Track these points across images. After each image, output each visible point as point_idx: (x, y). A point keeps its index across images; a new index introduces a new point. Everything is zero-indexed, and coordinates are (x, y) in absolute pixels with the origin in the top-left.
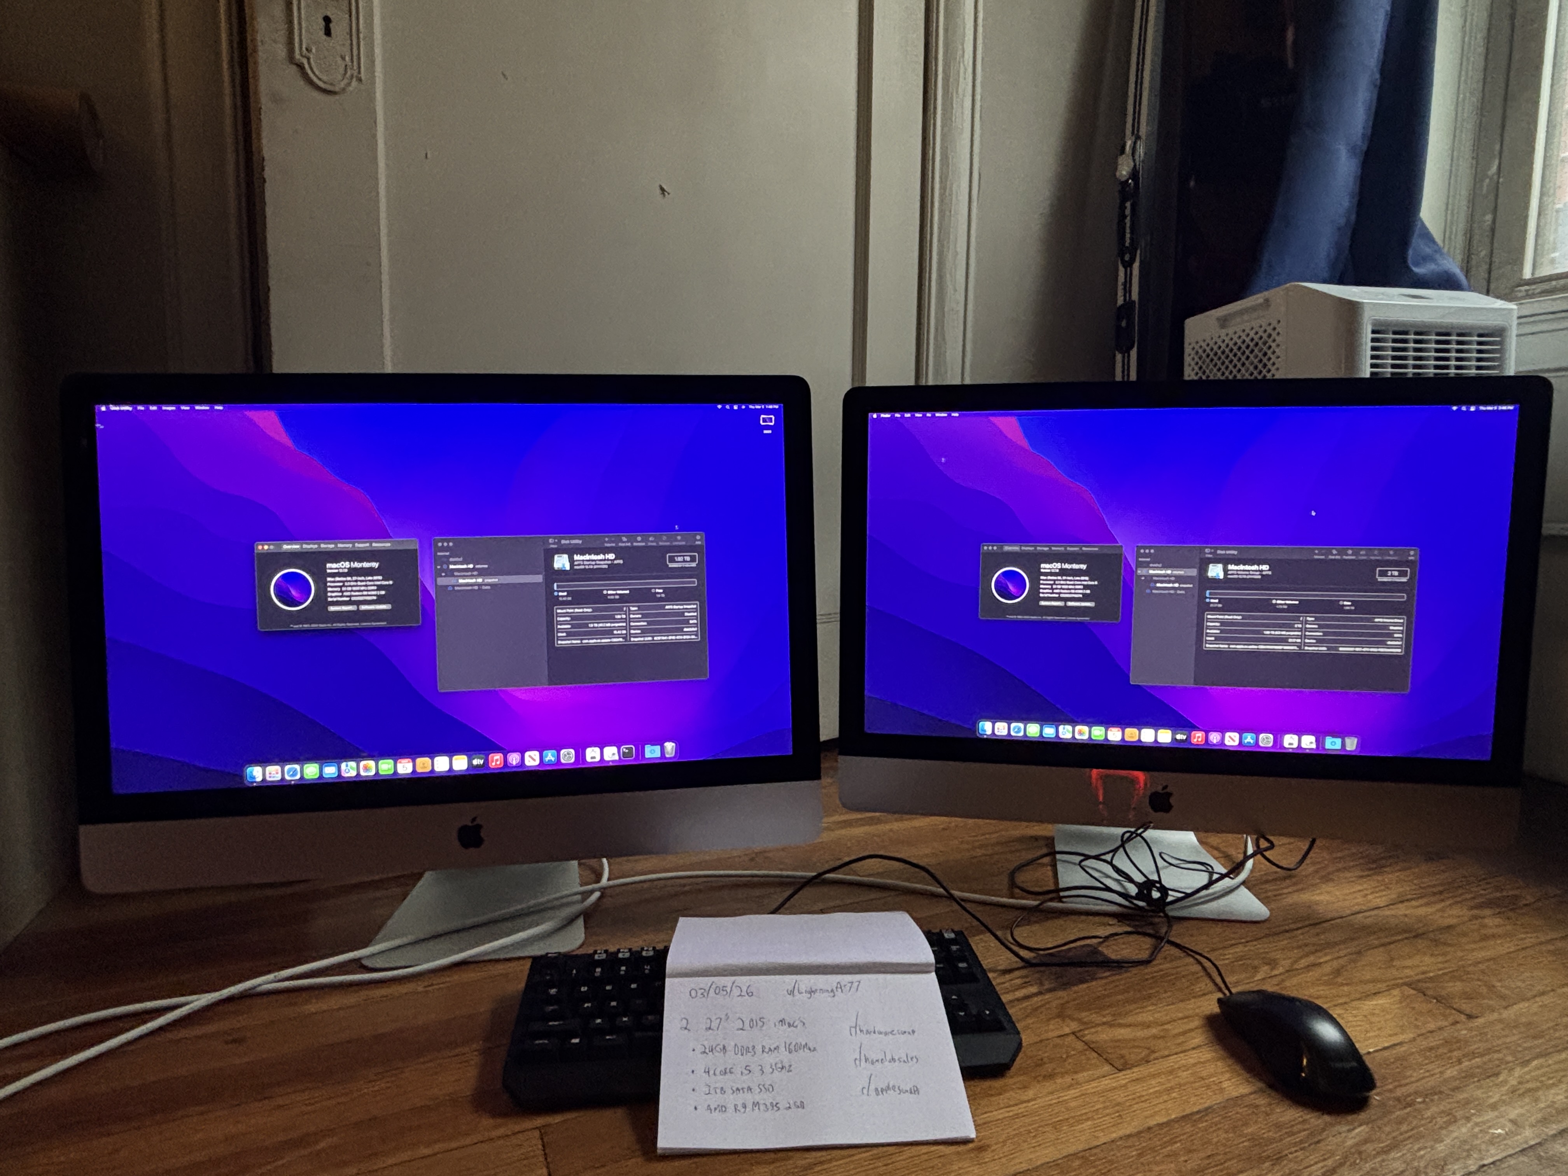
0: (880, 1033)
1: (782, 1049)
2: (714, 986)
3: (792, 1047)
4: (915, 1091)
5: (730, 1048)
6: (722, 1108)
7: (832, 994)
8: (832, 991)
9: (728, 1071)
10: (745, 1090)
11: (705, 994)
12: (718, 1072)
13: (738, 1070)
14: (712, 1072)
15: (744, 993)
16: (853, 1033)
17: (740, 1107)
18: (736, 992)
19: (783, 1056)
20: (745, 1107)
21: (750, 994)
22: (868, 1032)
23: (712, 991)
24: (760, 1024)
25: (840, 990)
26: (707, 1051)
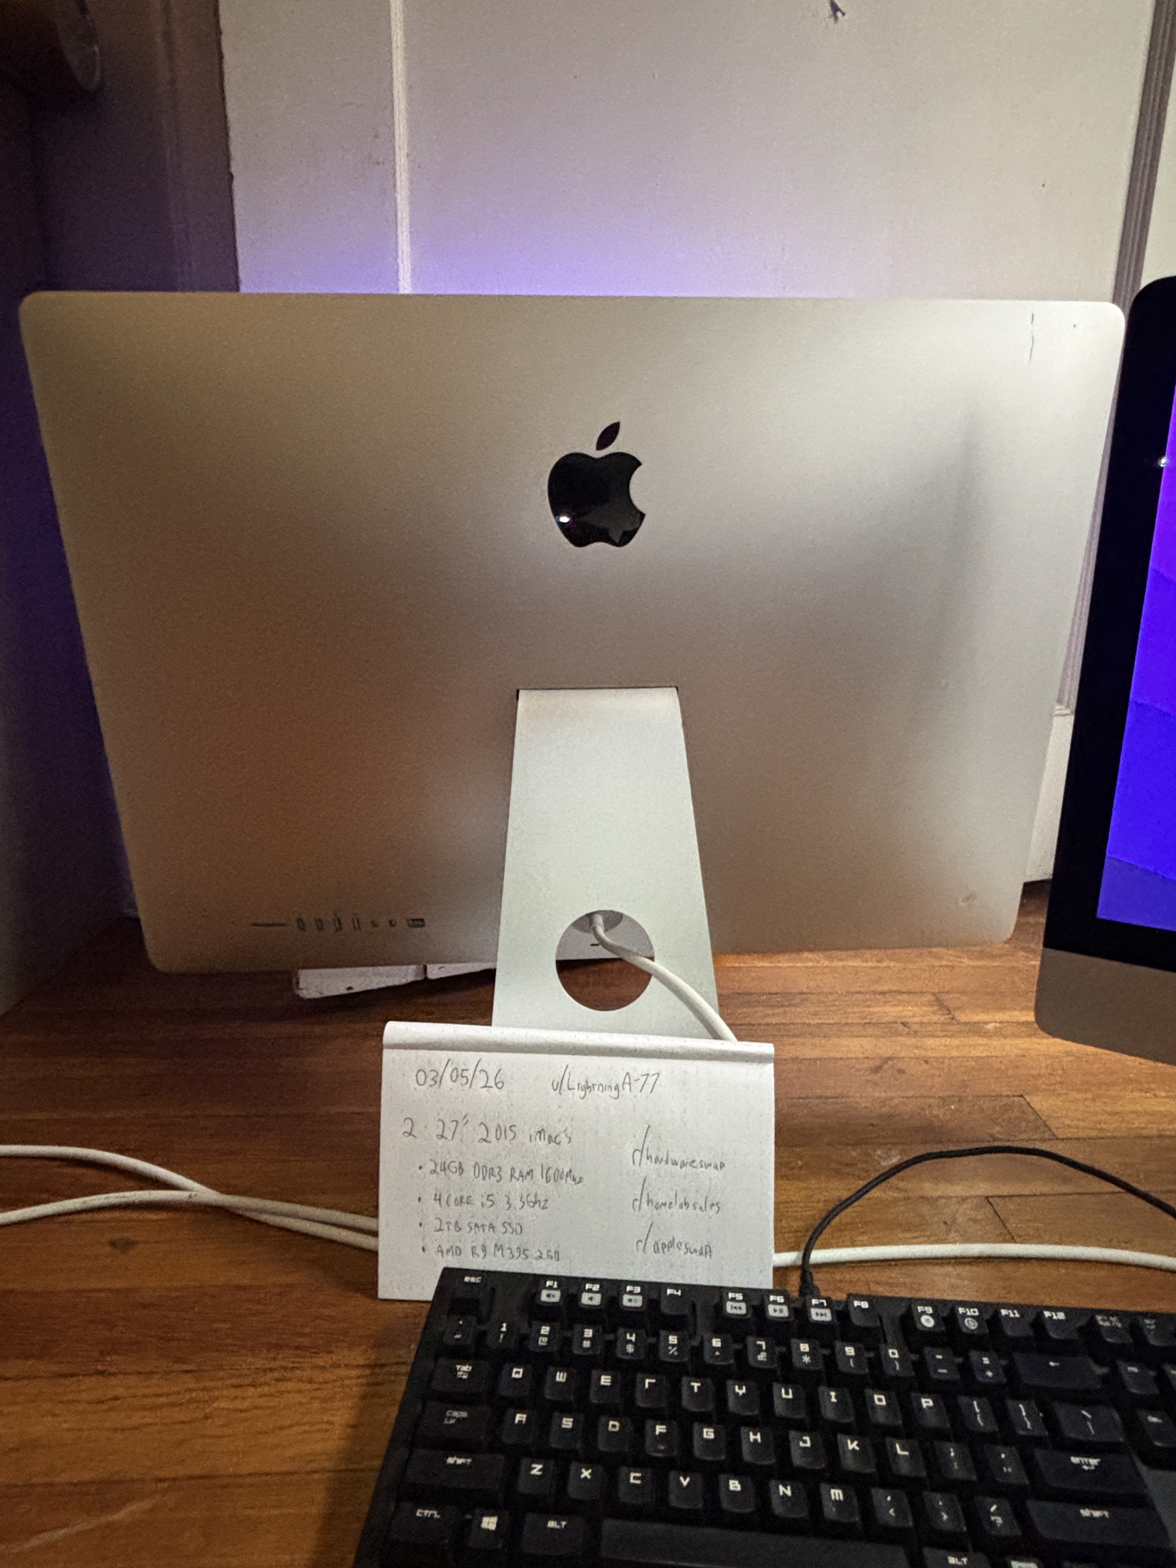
0: (675, 1163)
1: (537, 1173)
2: (450, 1069)
3: (551, 1173)
4: (706, 1251)
5: (469, 1168)
7: (614, 1093)
8: (617, 1088)
9: (465, 1200)
10: (487, 1228)
11: (438, 1079)
12: (452, 1201)
13: (477, 1201)
14: (444, 1200)
15: (491, 1083)
16: (637, 1160)
17: (479, 1250)
18: (481, 1080)
19: (539, 1186)
20: (484, 1250)
21: (499, 1084)
22: (658, 1161)
23: (447, 1074)
24: (510, 1135)
25: (627, 1087)
26: (438, 1170)
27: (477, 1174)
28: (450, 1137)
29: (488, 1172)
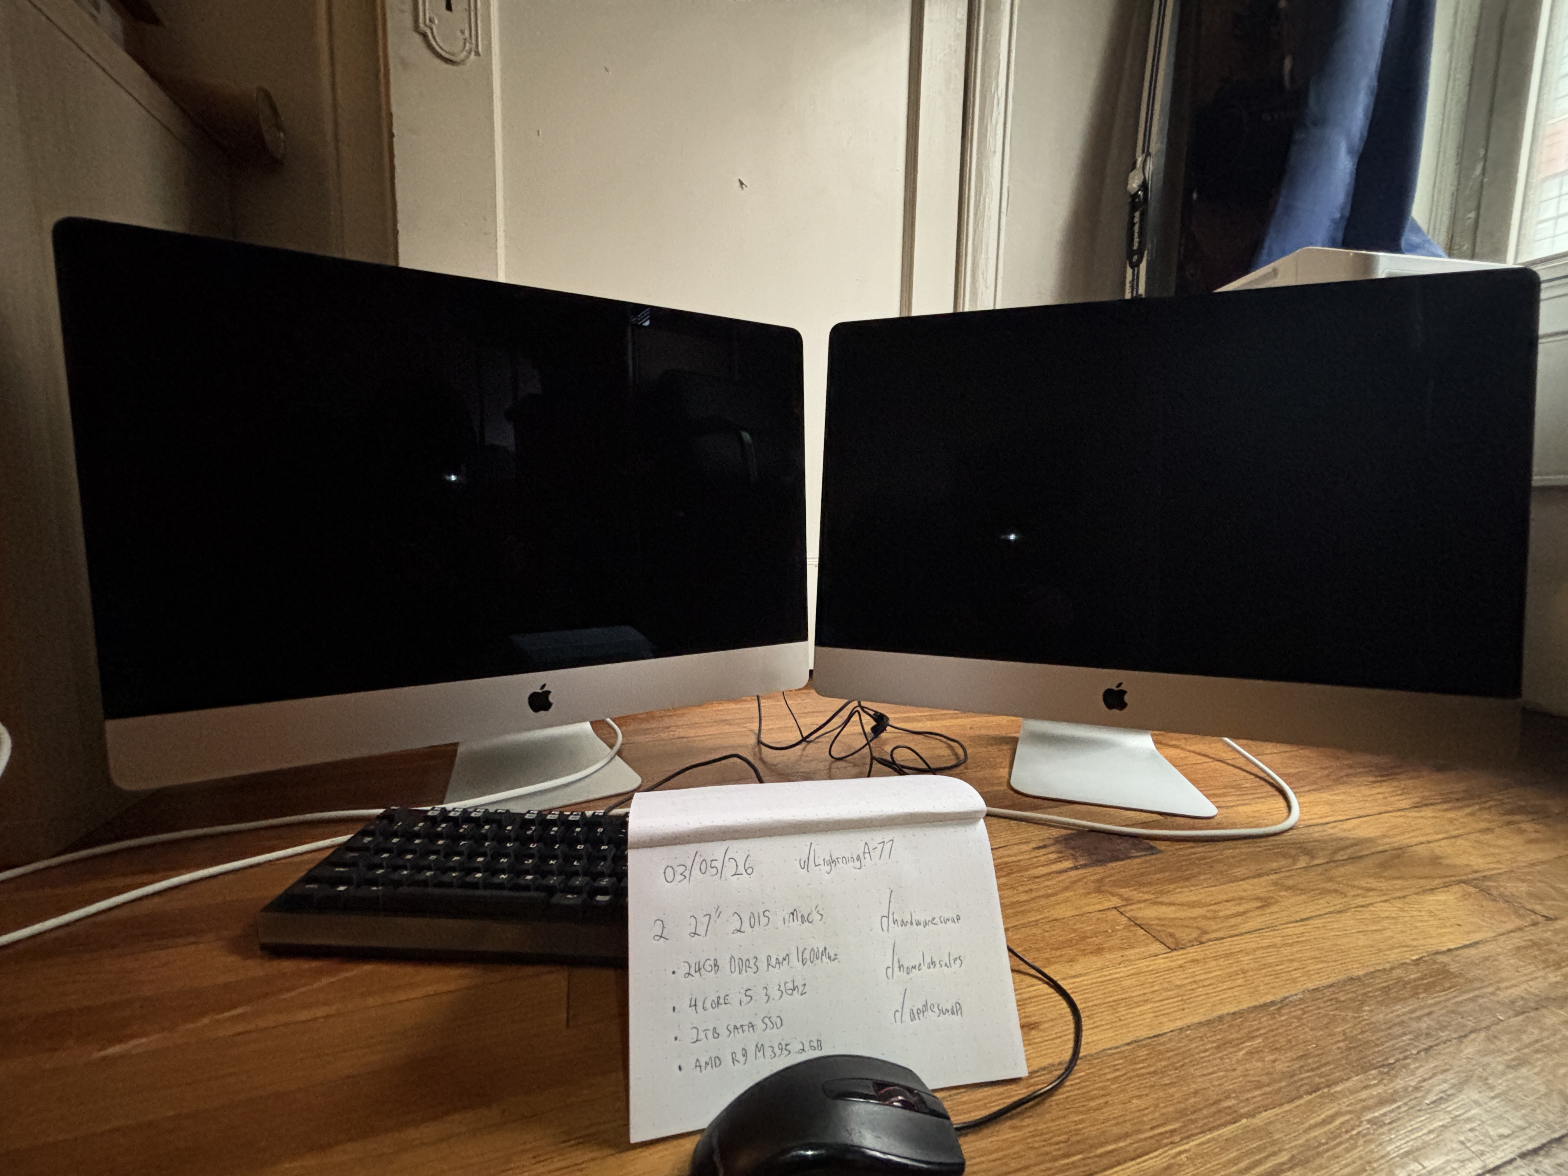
0: (918, 924)
1: (793, 957)
2: (698, 860)
3: (807, 955)
4: (957, 1009)
5: (724, 963)
6: (716, 1061)
7: (857, 864)
8: (858, 858)
9: (722, 1001)
10: (746, 1028)
11: (687, 873)
12: (708, 1005)
13: (734, 999)
14: (700, 1004)
15: (741, 869)
16: (885, 927)
17: (740, 1057)
18: (730, 868)
19: (796, 970)
20: (745, 1055)
21: (749, 870)
22: (904, 924)
23: (696, 867)
24: (764, 920)
25: (867, 855)
26: (692, 972)
27: (733, 970)
28: (704, 934)
29: (743, 964)
